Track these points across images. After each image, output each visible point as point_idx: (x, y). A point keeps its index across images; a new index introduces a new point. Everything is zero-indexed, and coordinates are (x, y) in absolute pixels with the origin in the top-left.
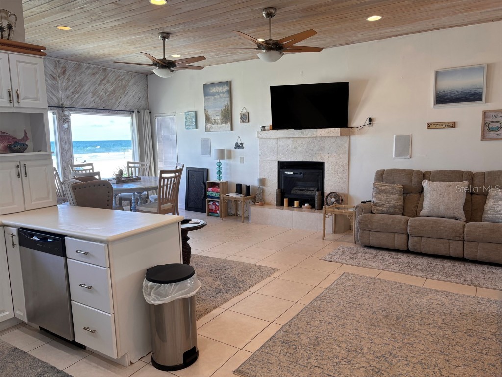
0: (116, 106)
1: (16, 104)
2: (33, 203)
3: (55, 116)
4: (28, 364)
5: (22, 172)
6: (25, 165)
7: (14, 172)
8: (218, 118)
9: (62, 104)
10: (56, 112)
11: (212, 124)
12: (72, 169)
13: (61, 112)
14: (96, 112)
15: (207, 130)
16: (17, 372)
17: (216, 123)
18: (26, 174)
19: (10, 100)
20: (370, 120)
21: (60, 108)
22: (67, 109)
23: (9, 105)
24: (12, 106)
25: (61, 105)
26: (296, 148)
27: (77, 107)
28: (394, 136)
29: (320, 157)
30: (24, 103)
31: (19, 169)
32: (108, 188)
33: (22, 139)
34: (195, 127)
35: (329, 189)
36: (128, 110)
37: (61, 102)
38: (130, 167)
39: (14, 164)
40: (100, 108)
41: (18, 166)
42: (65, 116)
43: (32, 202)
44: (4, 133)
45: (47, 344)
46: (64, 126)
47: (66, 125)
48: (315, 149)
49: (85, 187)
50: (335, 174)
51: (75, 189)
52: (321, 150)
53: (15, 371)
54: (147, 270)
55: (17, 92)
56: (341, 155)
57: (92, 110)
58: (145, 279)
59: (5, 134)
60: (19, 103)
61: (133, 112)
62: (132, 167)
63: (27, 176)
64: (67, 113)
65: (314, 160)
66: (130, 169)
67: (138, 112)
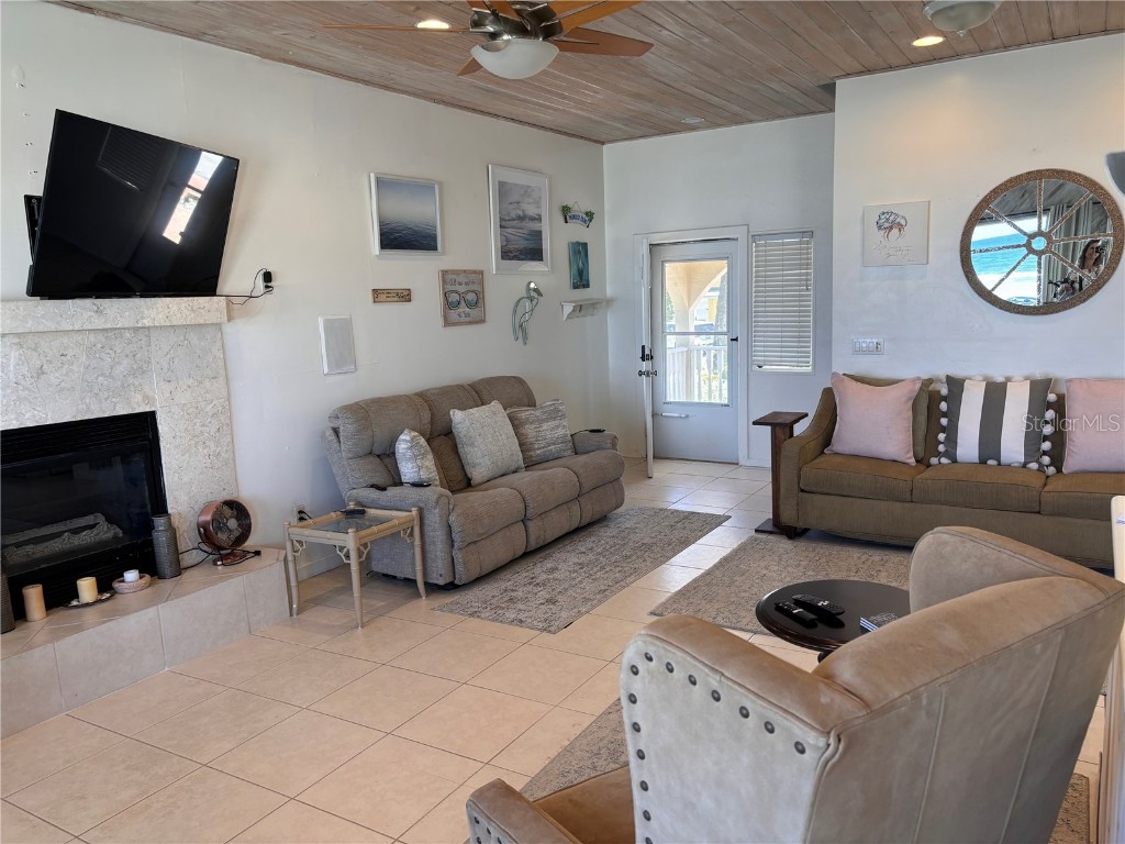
20: (268, 277)
26: (41, 372)
28: (321, 320)
29: (139, 397)
35: (184, 498)
48: (120, 370)
50: (197, 443)
52: (141, 371)
56: (207, 384)
65: (122, 410)
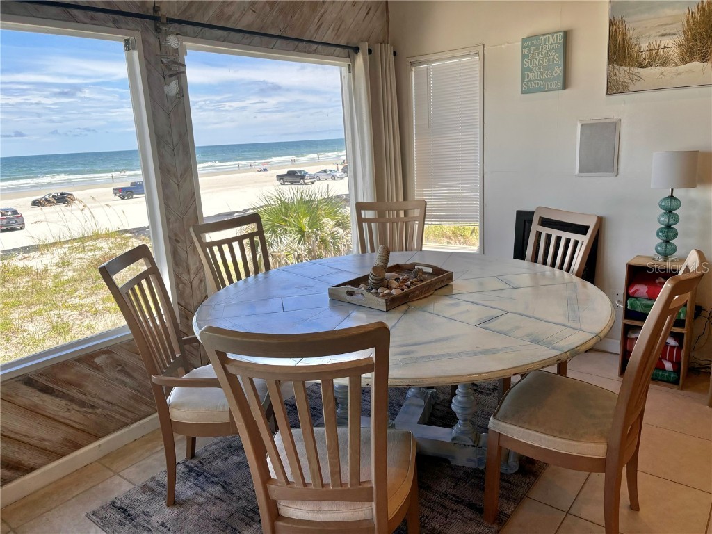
0: (313, 28)
3: (135, 54)
8: (669, 41)
9: (156, 9)
10: (137, 37)
11: (641, 66)
12: (200, 240)
13: (152, 39)
14: (261, 46)
15: (614, 88)
17: (654, 59)
21: (150, 24)
22: (173, 28)
25: (151, 13)
27: (205, 20)
34: (560, 84)
36: (342, 42)
38: (366, 220)
40: (272, 32)
42: (167, 54)
46: (166, 89)
47: (172, 88)
57: (248, 38)
61: (357, 49)
62: (369, 221)
64: (173, 41)
66: (365, 225)
67: (370, 52)
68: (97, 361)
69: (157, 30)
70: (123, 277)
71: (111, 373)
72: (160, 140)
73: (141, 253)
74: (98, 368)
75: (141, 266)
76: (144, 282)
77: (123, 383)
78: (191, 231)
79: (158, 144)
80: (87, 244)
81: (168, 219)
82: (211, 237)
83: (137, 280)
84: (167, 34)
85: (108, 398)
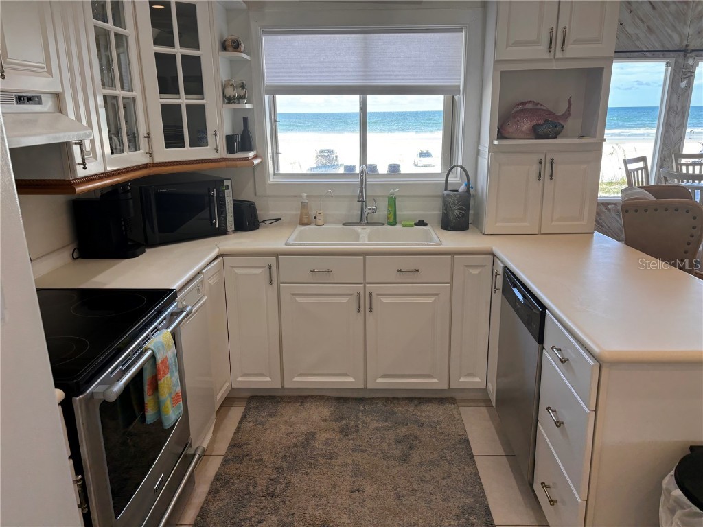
1: (559, 55)
2: (553, 223)
3: (670, 68)
4: (461, 478)
5: (546, 170)
6: (553, 159)
7: (534, 169)
10: (673, 60)
12: (676, 161)
13: (681, 61)
16: (444, 482)
18: (551, 176)
19: (550, 48)
21: (682, 54)
22: (694, 54)
23: (547, 56)
24: (552, 57)
25: (684, 48)
30: (573, 50)
31: (543, 165)
32: (695, 218)
33: (563, 115)
37: (685, 43)
39: (536, 158)
41: (541, 160)
42: (687, 67)
43: (552, 221)
44: (538, 104)
45: (505, 458)
46: (681, 84)
47: (684, 84)
49: (646, 211)
51: (627, 211)
53: (444, 478)
54: (692, 448)
55: (564, 33)
58: (673, 473)
59: (538, 107)
60: (563, 51)
63: (551, 179)
64: (691, 61)
68: (609, 206)
69: (685, 56)
70: (631, 166)
71: (613, 214)
72: (670, 109)
73: (643, 159)
74: (609, 210)
75: (641, 165)
76: (640, 172)
77: (617, 221)
78: (673, 156)
79: (669, 111)
80: (614, 187)
81: (663, 149)
82: (684, 161)
83: (637, 170)
84: (689, 58)
85: (609, 225)
